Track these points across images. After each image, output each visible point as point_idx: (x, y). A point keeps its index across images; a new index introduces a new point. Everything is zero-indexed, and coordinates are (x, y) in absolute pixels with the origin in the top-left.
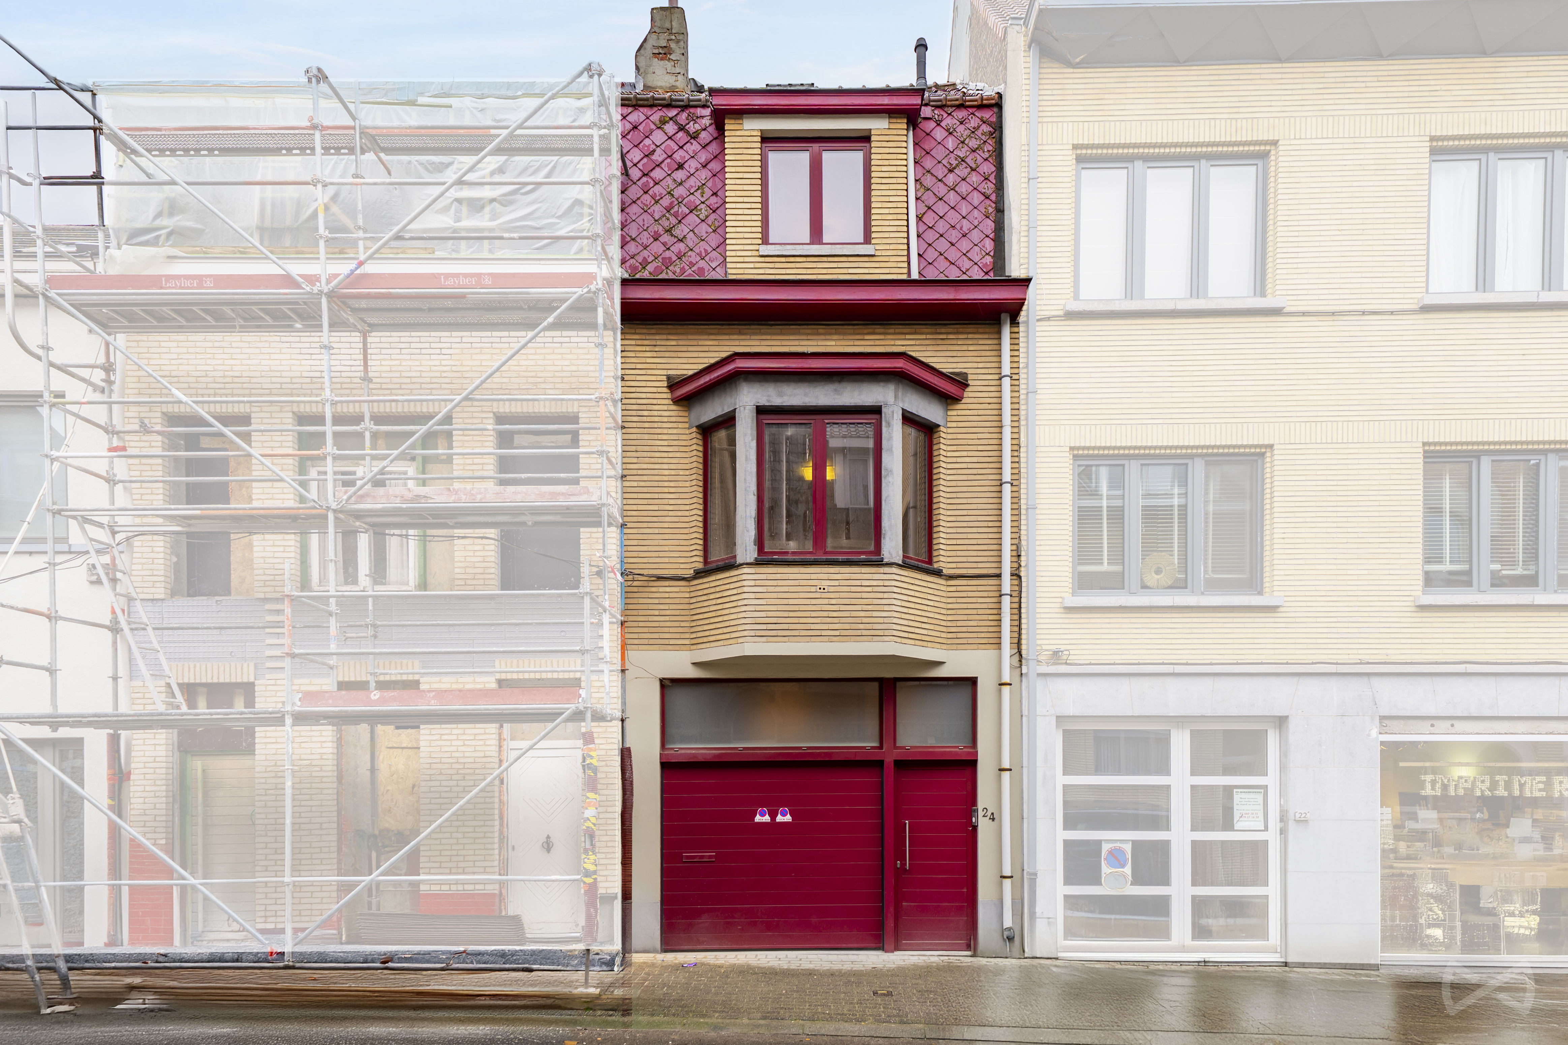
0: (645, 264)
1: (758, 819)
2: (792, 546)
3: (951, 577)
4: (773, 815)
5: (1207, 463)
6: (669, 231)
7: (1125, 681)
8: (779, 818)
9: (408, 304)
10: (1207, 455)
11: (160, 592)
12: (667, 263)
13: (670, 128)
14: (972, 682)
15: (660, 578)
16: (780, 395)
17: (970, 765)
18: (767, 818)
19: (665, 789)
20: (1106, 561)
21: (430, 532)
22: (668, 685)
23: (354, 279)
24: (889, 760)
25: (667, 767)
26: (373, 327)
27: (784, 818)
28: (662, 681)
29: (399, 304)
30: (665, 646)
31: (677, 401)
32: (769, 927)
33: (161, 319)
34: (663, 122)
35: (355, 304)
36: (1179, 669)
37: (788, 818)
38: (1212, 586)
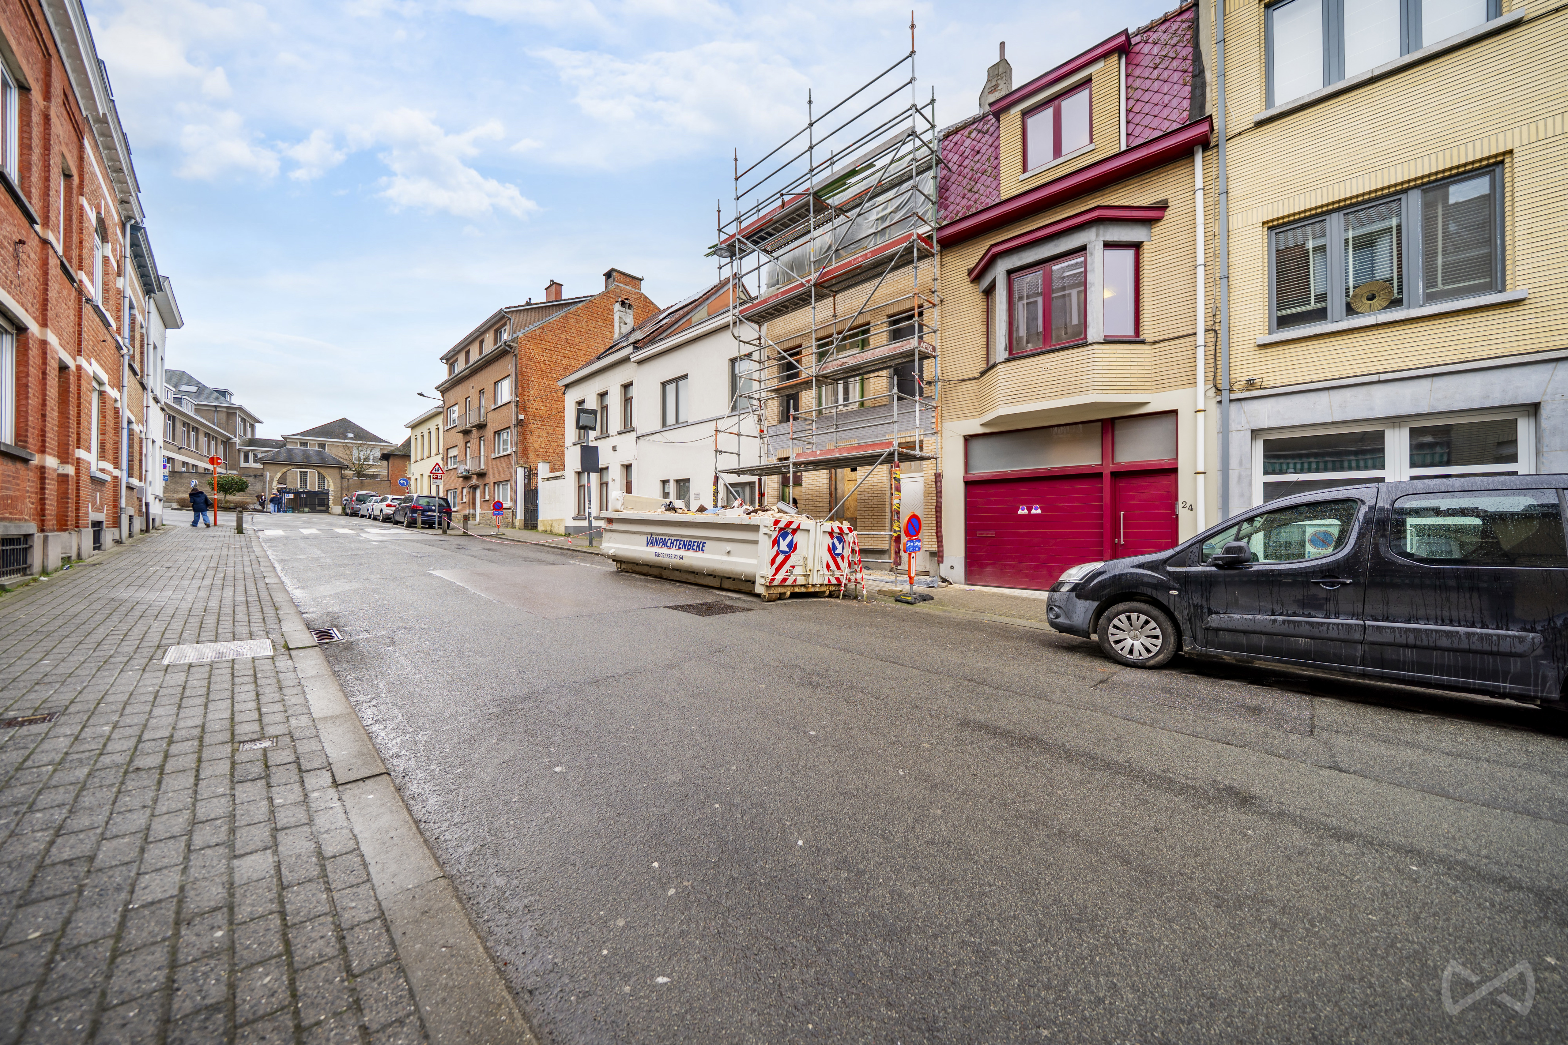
0: (958, 212)
1: (1020, 512)
2: (1030, 346)
3: (1155, 343)
4: (1029, 510)
5: (1425, 191)
6: (970, 190)
7: (1324, 395)
8: (1033, 512)
9: (844, 277)
10: (1423, 184)
11: (775, 422)
12: (969, 208)
13: (973, 135)
14: (1175, 412)
15: (963, 381)
16: (1020, 259)
17: (1172, 471)
18: (1026, 512)
19: (967, 496)
20: (1313, 301)
21: (866, 376)
22: (968, 439)
23: (822, 275)
24: (1107, 472)
25: (969, 484)
26: (837, 292)
27: (1036, 511)
28: (965, 436)
29: (841, 279)
30: (966, 417)
31: (972, 281)
32: (1027, 576)
33: (771, 314)
34: (970, 133)
35: (826, 285)
36: (1383, 377)
37: (1039, 511)
38: (1430, 298)
